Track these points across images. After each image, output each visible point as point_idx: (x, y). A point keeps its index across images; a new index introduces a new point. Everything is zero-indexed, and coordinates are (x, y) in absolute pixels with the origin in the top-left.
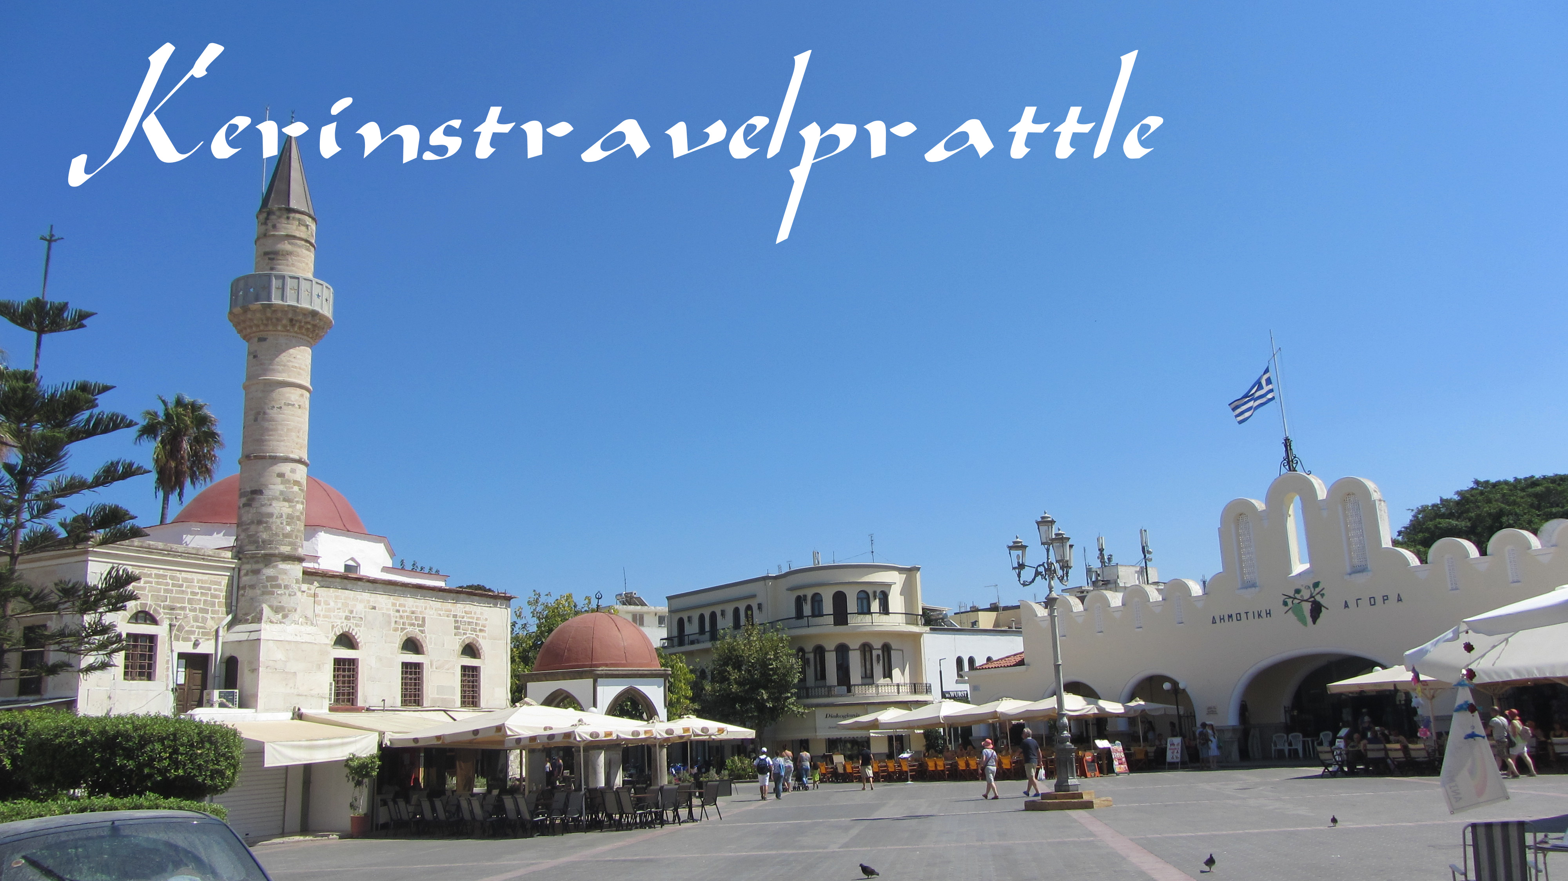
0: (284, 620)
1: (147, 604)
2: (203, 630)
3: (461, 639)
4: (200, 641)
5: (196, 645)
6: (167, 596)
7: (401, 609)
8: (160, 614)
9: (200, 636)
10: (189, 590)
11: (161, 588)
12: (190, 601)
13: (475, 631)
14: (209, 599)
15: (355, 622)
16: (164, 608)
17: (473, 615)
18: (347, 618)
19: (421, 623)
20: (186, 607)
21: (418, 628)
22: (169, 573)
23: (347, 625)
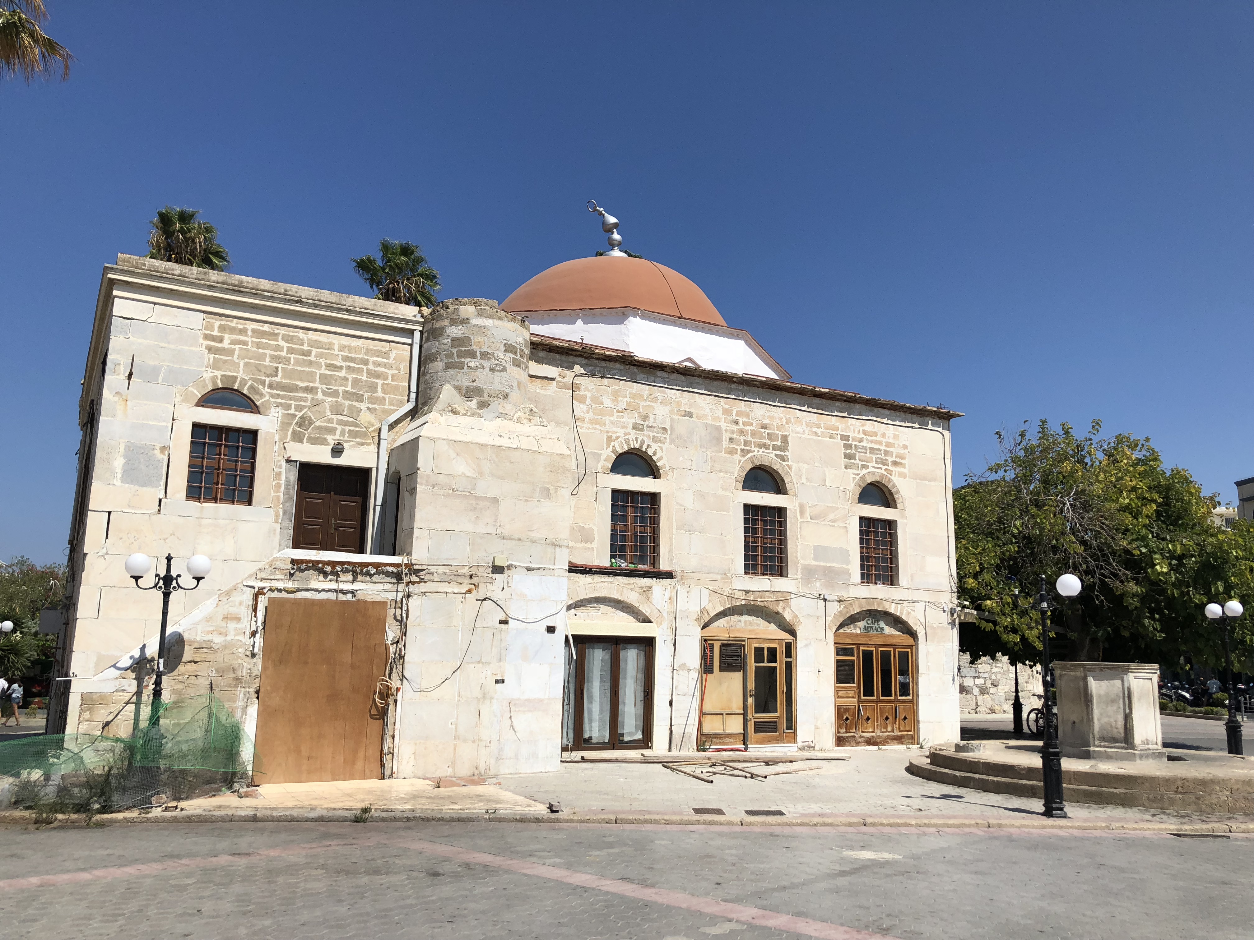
0: (481, 412)
1: (236, 377)
2: (352, 428)
3: (858, 475)
4: (346, 445)
5: (337, 451)
6: (277, 368)
7: (741, 420)
8: (262, 395)
9: (346, 438)
10: (323, 361)
11: (265, 354)
12: (324, 379)
13: (884, 464)
14: (364, 378)
15: (652, 434)
16: (271, 386)
17: (879, 438)
18: (635, 427)
19: (779, 443)
20: (317, 388)
21: (774, 452)
22: (282, 331)
23: (636, 439)
